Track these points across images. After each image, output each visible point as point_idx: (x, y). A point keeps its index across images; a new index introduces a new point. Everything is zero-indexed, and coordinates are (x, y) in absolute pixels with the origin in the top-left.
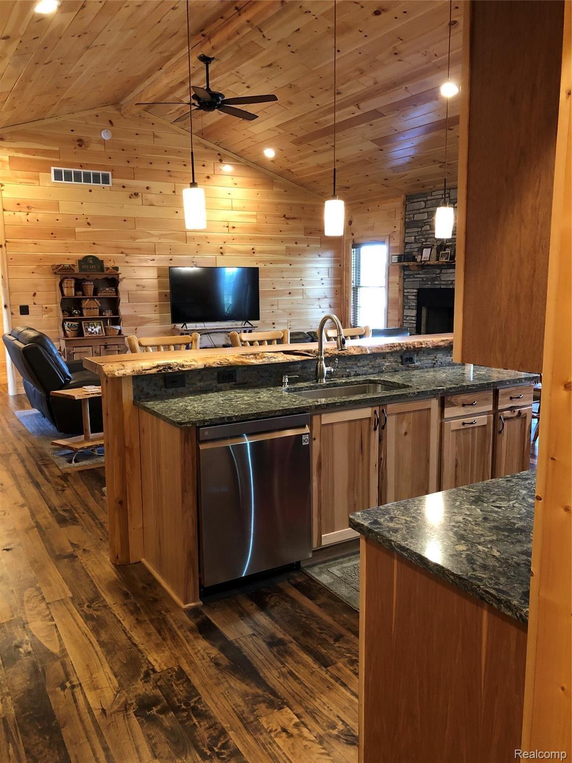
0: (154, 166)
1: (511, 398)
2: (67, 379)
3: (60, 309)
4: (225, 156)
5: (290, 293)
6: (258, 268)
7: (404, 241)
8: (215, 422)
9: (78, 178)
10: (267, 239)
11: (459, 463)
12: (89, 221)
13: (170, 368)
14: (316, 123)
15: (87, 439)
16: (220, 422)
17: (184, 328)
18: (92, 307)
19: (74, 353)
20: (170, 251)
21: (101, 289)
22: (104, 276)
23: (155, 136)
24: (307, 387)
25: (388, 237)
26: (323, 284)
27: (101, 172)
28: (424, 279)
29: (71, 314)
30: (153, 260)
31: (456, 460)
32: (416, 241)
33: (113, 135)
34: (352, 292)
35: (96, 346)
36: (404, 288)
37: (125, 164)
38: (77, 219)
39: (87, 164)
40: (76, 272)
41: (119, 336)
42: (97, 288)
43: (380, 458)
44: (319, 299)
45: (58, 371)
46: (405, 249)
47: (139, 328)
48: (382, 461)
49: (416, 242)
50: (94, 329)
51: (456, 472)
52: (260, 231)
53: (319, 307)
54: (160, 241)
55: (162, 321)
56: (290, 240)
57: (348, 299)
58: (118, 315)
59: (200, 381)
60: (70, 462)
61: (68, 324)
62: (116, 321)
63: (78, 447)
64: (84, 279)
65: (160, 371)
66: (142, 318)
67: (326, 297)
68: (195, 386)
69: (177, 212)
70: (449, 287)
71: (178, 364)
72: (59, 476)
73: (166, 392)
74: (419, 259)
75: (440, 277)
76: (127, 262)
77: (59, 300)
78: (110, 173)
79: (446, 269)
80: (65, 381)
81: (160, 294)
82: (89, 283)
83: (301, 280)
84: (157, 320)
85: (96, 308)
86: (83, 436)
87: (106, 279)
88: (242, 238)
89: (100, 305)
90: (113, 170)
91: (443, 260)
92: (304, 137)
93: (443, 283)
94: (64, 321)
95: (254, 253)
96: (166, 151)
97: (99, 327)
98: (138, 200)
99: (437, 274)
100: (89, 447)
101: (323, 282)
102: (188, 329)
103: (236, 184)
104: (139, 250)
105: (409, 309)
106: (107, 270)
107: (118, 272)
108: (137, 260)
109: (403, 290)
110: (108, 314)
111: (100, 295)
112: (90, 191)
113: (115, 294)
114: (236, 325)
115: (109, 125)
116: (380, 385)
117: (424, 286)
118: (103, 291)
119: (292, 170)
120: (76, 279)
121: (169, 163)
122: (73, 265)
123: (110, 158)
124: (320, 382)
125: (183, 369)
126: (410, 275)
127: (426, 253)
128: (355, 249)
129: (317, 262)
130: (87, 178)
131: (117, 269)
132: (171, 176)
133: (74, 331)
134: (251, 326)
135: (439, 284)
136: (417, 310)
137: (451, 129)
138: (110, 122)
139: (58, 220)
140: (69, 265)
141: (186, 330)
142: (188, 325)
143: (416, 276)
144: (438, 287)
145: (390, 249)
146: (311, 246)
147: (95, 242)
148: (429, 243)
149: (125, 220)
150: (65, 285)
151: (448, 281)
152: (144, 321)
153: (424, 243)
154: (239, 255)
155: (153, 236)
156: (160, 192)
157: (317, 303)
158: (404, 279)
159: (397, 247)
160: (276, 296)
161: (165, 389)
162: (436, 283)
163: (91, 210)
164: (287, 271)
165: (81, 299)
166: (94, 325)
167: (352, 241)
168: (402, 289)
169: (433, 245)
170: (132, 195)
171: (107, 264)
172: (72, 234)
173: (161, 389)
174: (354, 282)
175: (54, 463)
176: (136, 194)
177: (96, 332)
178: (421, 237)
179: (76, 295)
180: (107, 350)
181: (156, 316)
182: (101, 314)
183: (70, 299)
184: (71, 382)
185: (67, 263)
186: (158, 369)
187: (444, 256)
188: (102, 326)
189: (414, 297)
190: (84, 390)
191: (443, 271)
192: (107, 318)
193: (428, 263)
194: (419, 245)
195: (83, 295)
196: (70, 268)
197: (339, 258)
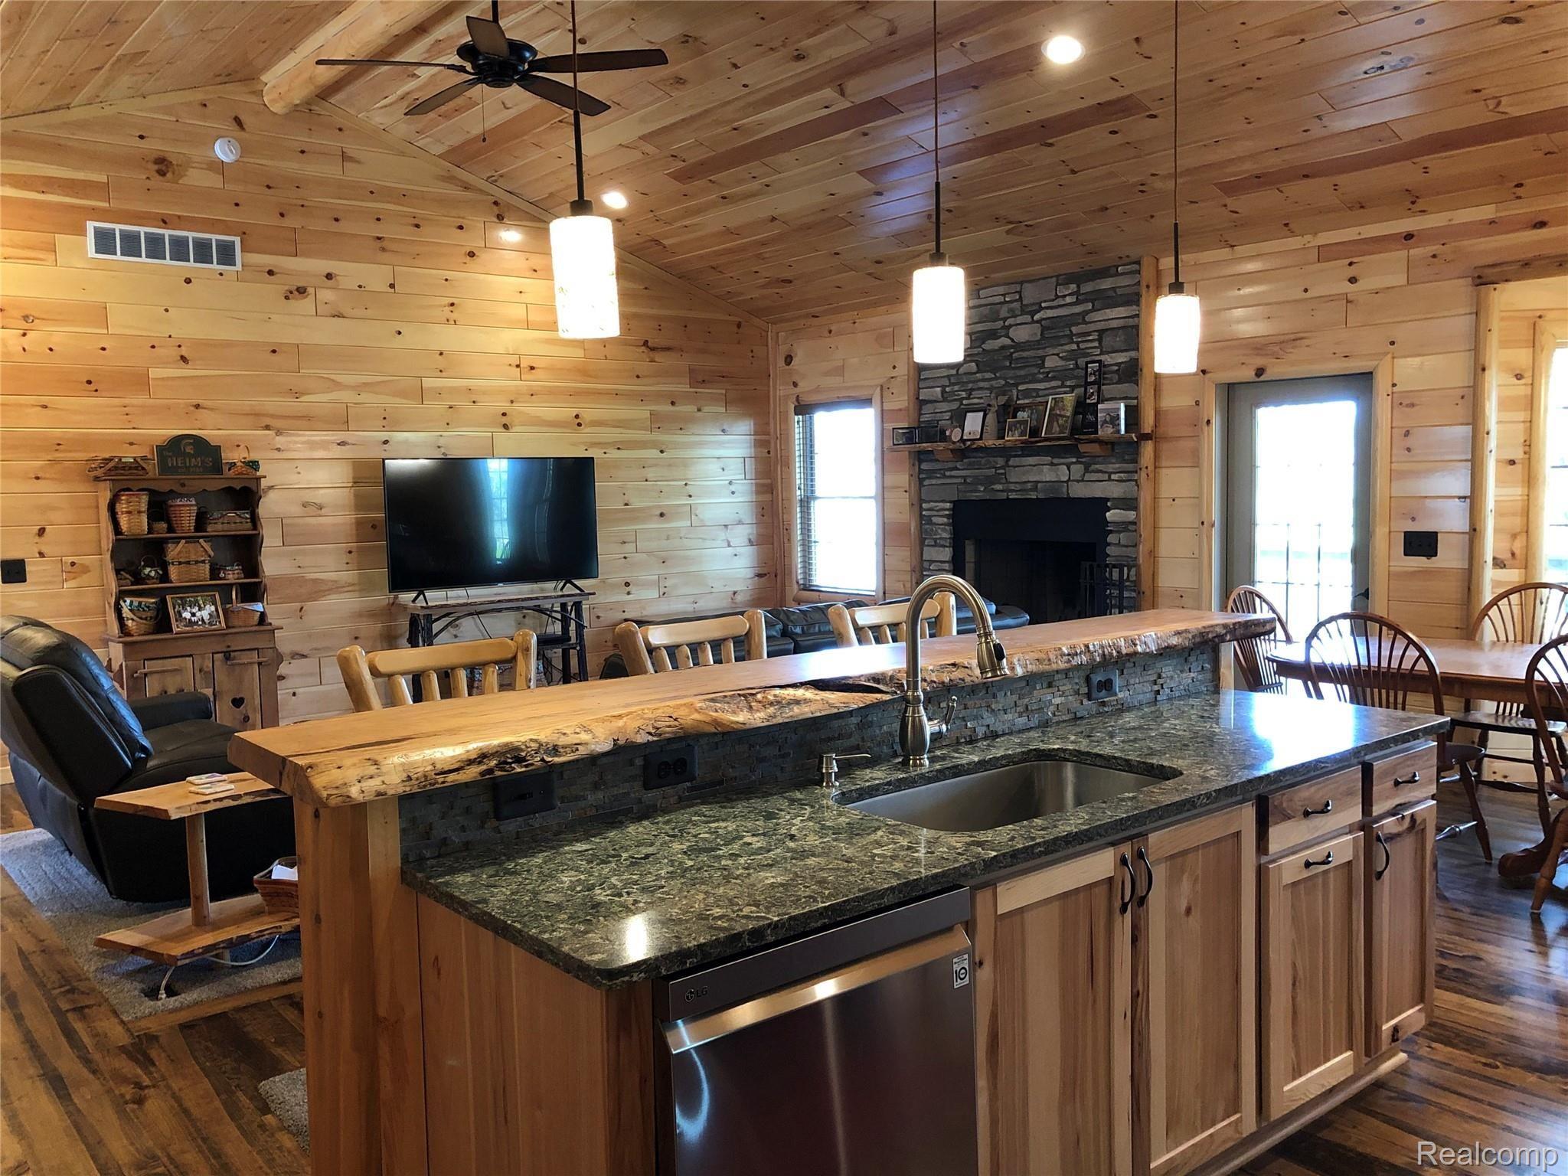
0: (344, 227)
1: (1397, 783)
2: (138, 755)
3: (109, 566)
4: (510, 207)
5: (662, 515)
6: (593, 458)
7: (918, 398)
8: (715, 952)
9: (155, 248)
10: (607, 393)
11: (1300, 973)
12: (184, 351)
13: (519, 760)
14: (735, 129)
15: (201, 922)
16: (729, 952)
17: (421, 602)
18: (193, 557)
19: (146, 675)
20: (384, 423)
21: (216, 515)
22: (225, 484)
23: (345, 157)
24: (889, 783)
25: (879, 389)
26: (733, 493)
27: (214, 237)
28: (968, 481)
29: (138, 579)
30: (342, 444)
31: (1294, 965)
32: (945, 397)
33: (245, 149)
34: (798, 510)
35: (202, 655)
36: (921, 501)
37: (276, 221)
38: (153, 347)
39: (179, 217)
40: (151, 475)
41: (262, 628)
42: (206, 513)
43: (1135, 991)
44: (726, 526)
45: (114, 736)
46: (920, 414)
47: (308, 605)
48: (1140, 999)
49: (945, 400)
50: (198, 614)
51: (1294, 998)
52: (590, 376)
53: (726, 545)
54: (359, 399)
55: (365, 587)
56: (659, 397)
57: (789, 525)
58: (257, 577)
59: (596, 787)
60: (152, 994)
61: (132, 602)
62: (253, 592)
63: (177, 950)
64: (171, 491)
65: (490, 771)
66: (315, 581)
67: (740, 523)
68: (582, 804)
69: (400, 333)
70: (1029, 497)
71: (541, 745)
72: (122, 1049)
73: (497, 830)
74: (956, 435)
75: (1005, 474)
76: (279, 450)
77: (107, 543)
78: (237, 240)
79: (1019, 456)
80: (135, 761)
81: (359, 523)
82: (185, 502)
83: (686, 484)
84: (353, 585)
85: (203, 562)
86: (190, 909)
87: (229, 490)
88: (552, 393)
89: (212, 554)
90: (244, 233)
91: (1012, 437)
92: (702, 163)
93: (1012, 487)
94: (121, 595)
95: (579, 425)
96: (372, 192)
97: (208, 610)
98: (306, 305)
99: (1000, 468)
100: (208, 949)
101: (733, 488)
102: (430, 604)
103: (535, 271)
104: (307, 420)
105: (935, 546)
106: (230, 469)
107: (258, 474)
108: (303, 443)
109: (918, 503)
110: (232, 575)
111: (211, 529)
112: (188, 281)
113: (249, 525)
114: (542, 590)
115: (235, 127)
116: (1069, 763)
117: (968, 494)
118: (221, 520)
119: (665, 242)
120: (152, 492)
121: (378, 219)
122: (144, 458)
123: (237, 205)
124: (915, 765)
125: (557, 760)
126: (934, 471)
127: (973, 423)
128: (801, 417)
129: (721, 444)
130: (180, 250)
131: (254, 465)
132: (383, 249)
133: (146, 619)
134: (578, 592)
135: (1002, 491)
136: (953, 547)
137: (1051, 145)
138: (238, 121)
139: (103, 349)
140: (135, 458)
141: (427, 608)
142: (428, 594)
143: (948, 473)
144: (1003, 496)
145: (883, 416)
146: (706, 409)
147: (200, 402)
148: (976, 401)
149: (274, 351)
150: (121, 507)
151: (1025, 482)
152: (319, 590)
153: (964, 402)
154: (545, 429)
155: (338, 386)
156: (360, 286)
157: (722, 535)
158: (921, 481)
159: (900, 410)
160: (634, 520)
161: (497, 823)
162: (999, 487)
163: (188, 326)
164: (656, 465)
165: (165, 541)
166: (196, 603)
167: (795, 397)
168: (915, 501)
169: (989, 405)
170: (291, 292)
171: (229, 456)
172: (141, 381)
173: (483, 823)
174: (802, 487)
175: (107, 1000)
176: (302, 291)
177: (203, 620)
178: (956, 388)
179: (150, 530)
180: (229, 663)
181: (349, 576)
182: (214, 573)
183: (136, 541)
184: (151, 764)
185: (129, 455)
186: (484, 767)
187: (1016, 429)
188: (219, 603)
189: (945, 520)
190: (193, 789)
191: (1011, 463)
192: (231, 585)
193: (980, 443)
194: (955, 406)
195: (171, 530)
196: (137, 466)
197: (764, 437)
